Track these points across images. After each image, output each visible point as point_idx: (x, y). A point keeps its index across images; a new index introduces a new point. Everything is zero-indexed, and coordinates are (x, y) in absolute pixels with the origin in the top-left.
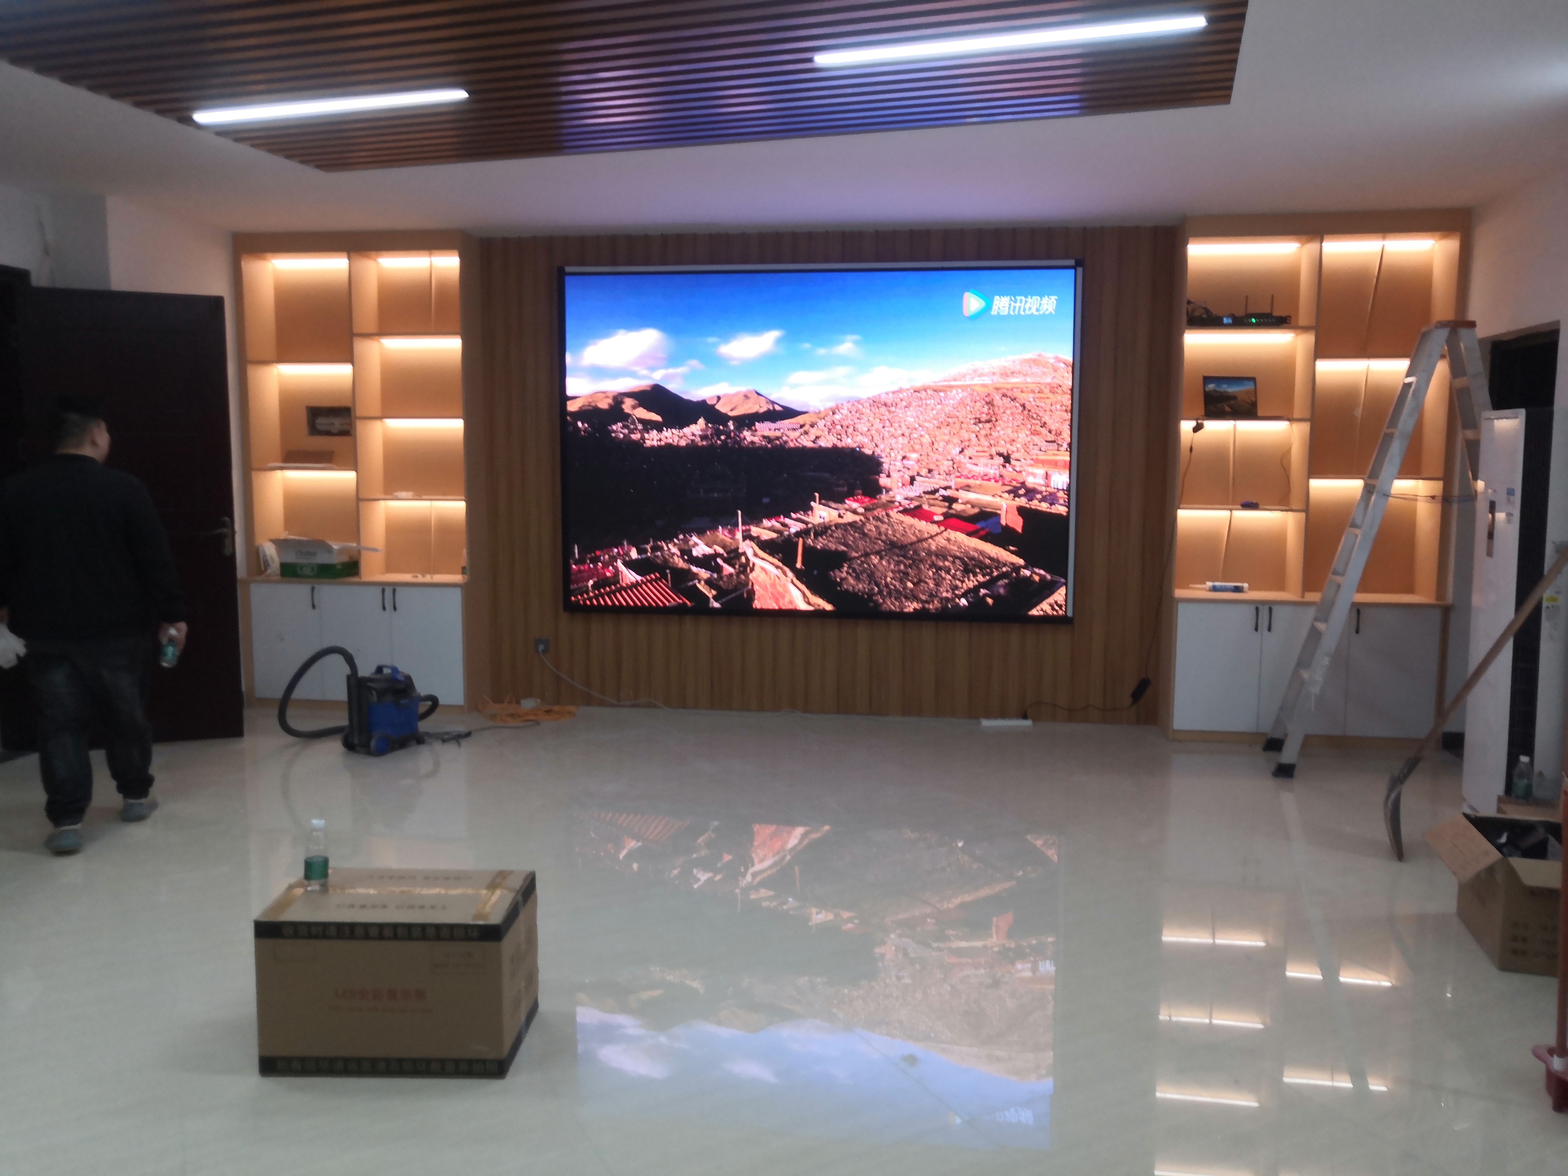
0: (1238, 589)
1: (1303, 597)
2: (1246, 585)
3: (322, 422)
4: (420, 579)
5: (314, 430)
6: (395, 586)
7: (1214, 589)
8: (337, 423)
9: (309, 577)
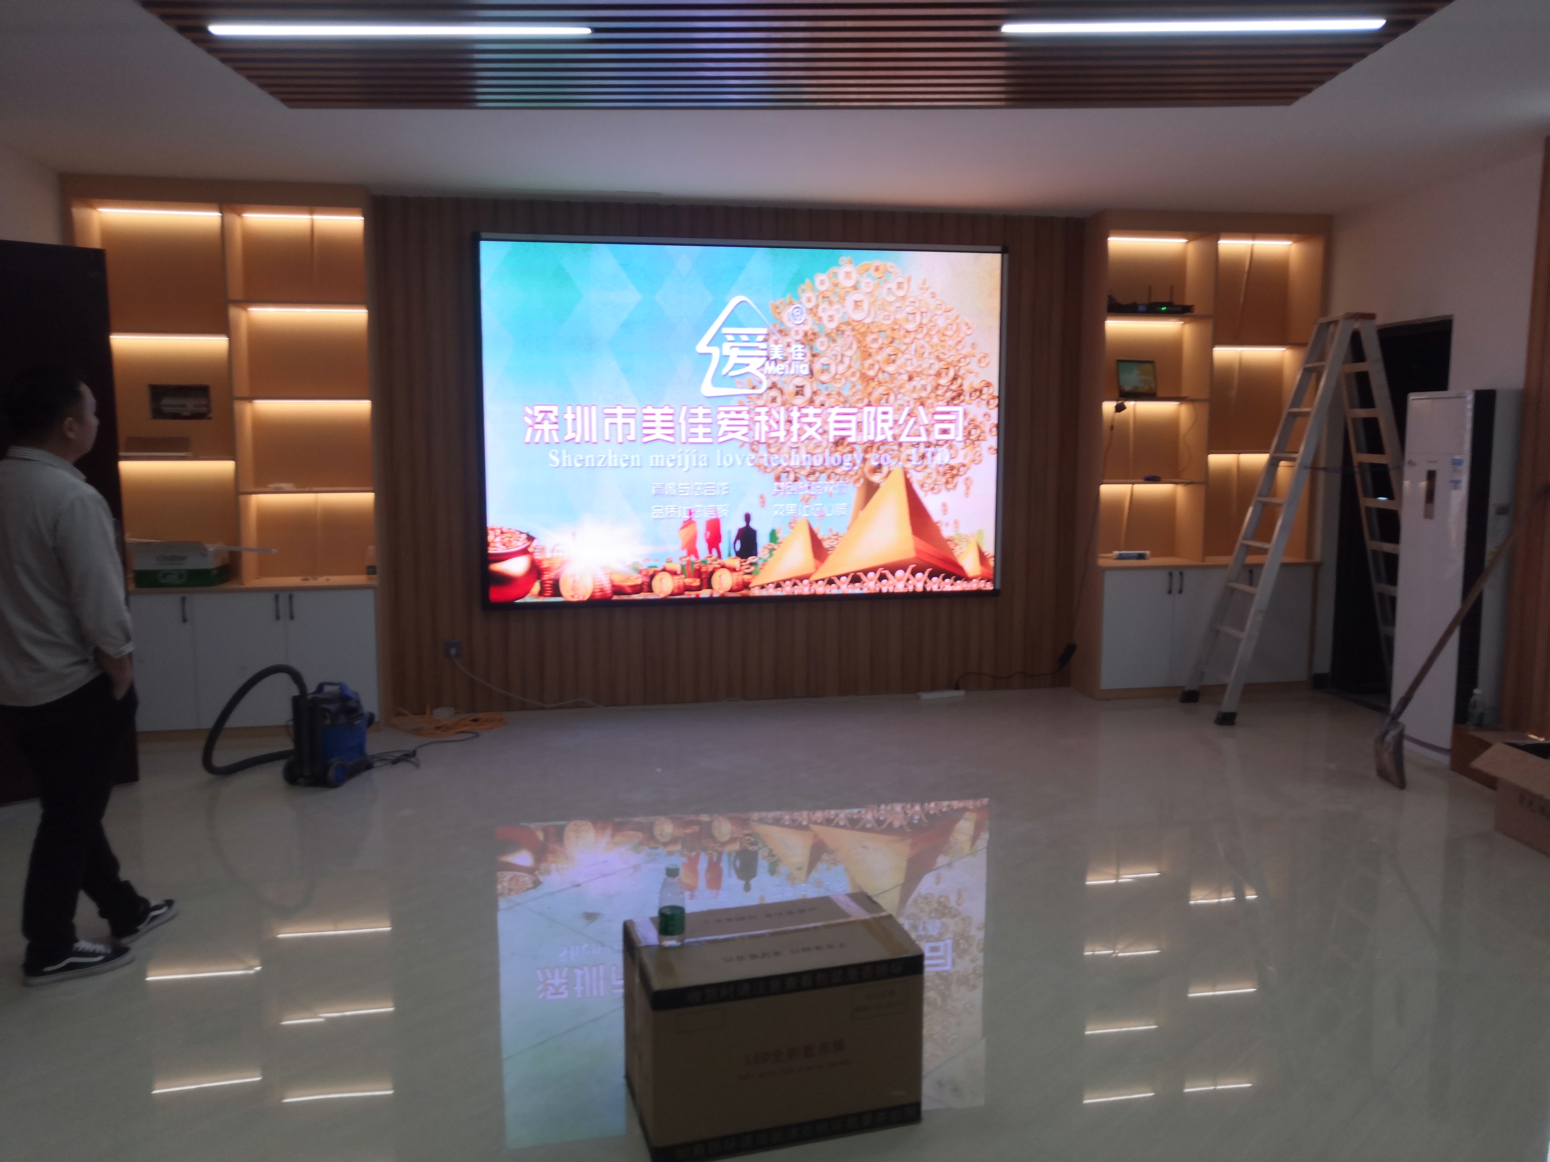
0: (1141, 557)
1: (1203, 561)
2: (1148, 552)
3: (169, 403)
4: (312, 583)
5: (158, 413)
6: (291, 592)
7: (1121, 557)
8: (191, 404)
9: (177, 586)
